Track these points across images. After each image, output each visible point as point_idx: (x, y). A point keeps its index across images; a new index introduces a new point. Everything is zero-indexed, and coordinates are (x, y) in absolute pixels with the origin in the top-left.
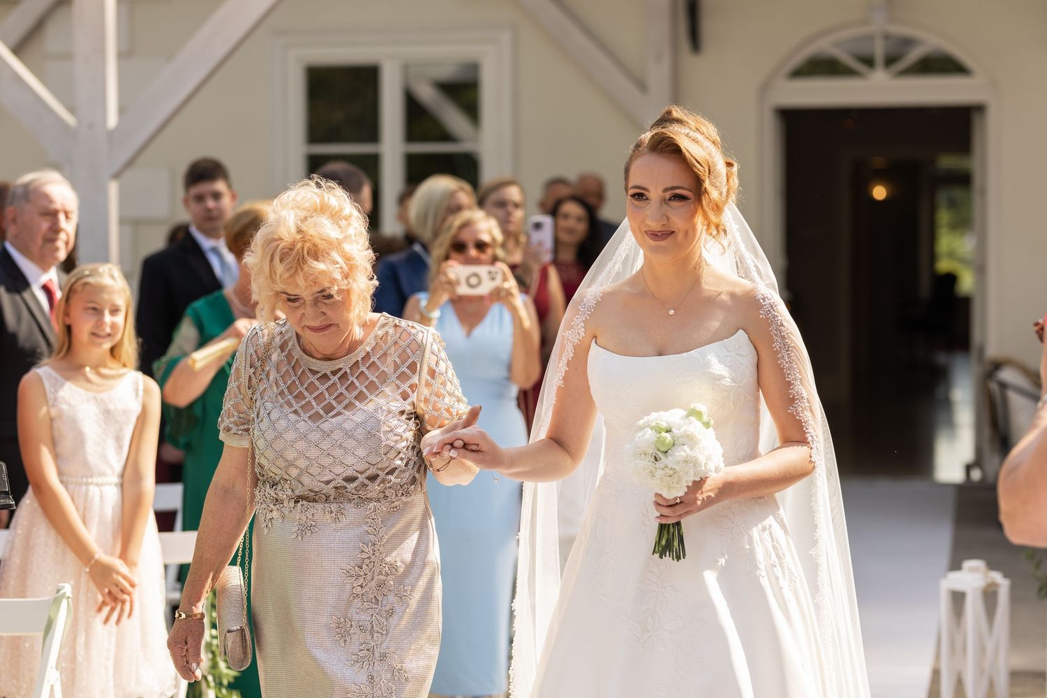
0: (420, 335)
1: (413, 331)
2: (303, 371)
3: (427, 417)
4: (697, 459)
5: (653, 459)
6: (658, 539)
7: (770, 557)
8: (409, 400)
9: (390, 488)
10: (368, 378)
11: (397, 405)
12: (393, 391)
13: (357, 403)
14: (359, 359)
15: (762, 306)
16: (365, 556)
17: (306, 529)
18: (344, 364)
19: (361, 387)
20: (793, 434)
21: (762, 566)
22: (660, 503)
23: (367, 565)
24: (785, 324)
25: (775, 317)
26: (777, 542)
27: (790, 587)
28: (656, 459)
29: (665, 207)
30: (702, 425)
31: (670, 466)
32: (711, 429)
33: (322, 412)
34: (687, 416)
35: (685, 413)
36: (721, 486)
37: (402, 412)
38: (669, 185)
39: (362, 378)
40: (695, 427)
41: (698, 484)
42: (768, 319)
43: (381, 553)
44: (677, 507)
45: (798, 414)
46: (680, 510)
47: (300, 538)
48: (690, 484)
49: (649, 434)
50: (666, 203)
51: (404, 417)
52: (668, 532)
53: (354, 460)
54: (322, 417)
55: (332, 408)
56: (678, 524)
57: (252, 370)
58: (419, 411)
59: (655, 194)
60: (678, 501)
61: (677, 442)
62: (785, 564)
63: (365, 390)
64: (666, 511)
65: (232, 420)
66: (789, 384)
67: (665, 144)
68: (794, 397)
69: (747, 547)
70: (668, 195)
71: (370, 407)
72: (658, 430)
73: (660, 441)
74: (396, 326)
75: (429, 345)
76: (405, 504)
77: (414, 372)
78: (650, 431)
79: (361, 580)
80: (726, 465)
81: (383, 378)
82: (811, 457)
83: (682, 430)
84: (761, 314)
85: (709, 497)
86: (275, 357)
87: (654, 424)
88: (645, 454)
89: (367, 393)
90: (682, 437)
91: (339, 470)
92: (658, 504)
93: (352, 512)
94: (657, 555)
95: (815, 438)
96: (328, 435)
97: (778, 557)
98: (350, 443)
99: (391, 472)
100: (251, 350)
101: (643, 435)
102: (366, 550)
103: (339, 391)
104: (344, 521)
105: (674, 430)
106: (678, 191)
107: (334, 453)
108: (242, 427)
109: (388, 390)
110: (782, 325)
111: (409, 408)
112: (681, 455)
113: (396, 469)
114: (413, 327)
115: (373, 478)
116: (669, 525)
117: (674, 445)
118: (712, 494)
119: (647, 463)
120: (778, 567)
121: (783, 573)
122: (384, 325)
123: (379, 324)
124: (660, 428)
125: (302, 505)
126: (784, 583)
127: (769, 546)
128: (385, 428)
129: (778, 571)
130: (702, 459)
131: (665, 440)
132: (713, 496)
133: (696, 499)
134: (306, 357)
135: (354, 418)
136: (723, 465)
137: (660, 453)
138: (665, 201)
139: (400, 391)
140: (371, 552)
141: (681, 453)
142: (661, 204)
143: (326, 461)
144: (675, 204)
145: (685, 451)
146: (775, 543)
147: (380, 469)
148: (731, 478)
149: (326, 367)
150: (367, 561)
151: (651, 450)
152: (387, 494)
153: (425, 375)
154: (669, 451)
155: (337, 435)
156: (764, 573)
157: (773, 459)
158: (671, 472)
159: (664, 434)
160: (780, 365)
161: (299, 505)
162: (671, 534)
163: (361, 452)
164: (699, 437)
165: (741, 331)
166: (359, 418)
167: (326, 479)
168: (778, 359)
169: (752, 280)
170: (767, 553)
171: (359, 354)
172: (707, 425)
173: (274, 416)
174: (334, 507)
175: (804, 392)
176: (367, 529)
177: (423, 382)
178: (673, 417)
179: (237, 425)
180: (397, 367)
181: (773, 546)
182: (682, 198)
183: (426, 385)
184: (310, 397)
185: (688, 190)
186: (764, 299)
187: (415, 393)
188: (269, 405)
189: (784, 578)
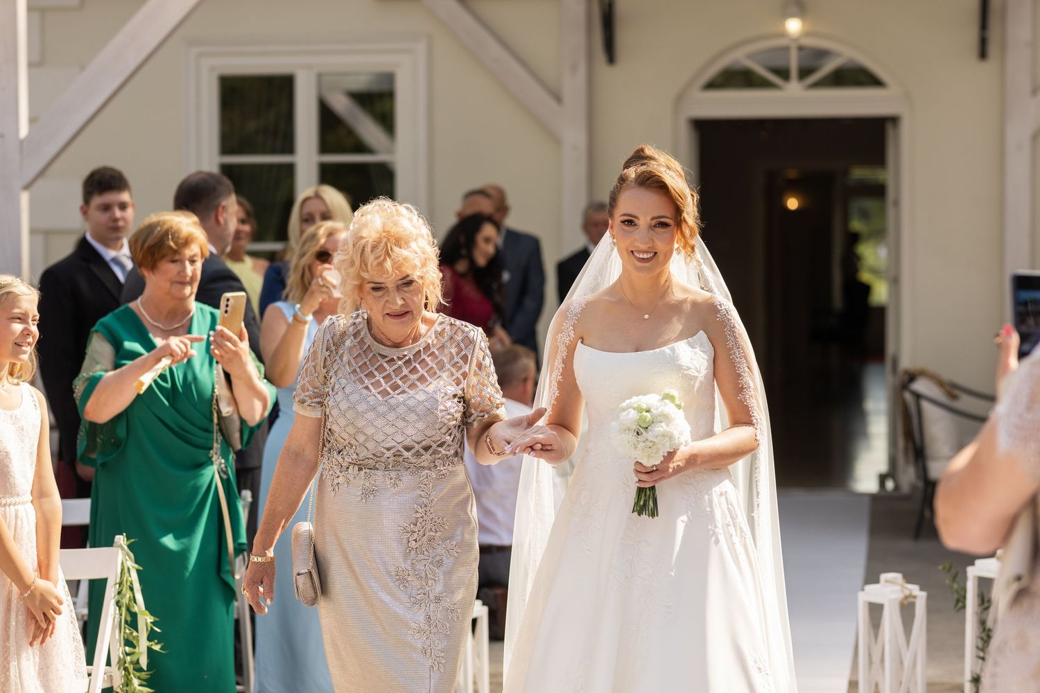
0: (472, 333)
1: (467, 329)
2: (374, 355)
3: (473, 401)
4: (672, 434)
5: (636, 434)
6: (636, 500)
7: (726, 518)
8: (461, 386)
9: (439, 459)
10: (428, 365)
11: (452, 389)
12: (448, 377)
13: (418, 384)
14: (421, 349)
15: (719, 311)
16: (419, 515)
17: (368, 493)
18: (408, 352)
19: (422, 371)
20: (741, 417)
21: (719, 525)
22: (640, 469)
23: (420, 523)
24: (736, 325)
25: (729, 320)
26: (731, 505)
27: (740, 542)
28: (638, 433)
29: (651, 232)
30: (675, 407)
31: (650, 439)
32: (681, 410)
33: (389, 389)
34: (662, 399)
35: (660, 397)
36: (687, 457)
37: (455, 396)
38: (656, 215)
39: (423, 364)
40: (670, 408)
41: (671, 455)
42: (723, 322)
43: (431, 513)
44: (654, 473)
45: (746, 400)
46: (656, 476)
47: (364, 501)
48: (666, 455)
49: (633, 414)
50: (652, 229)
51: (456, 400)
52: (645, 495)
53: (413, 432)
54: (389, 394)
55: (399, 387)
56: (653, 488)
57: (328, 353)
58: (468, 396)
59: (644, 221)
60: (655, 468)
61: (655, 420)
62: (738, 524)
63: (426, 374)
64: (644, 477)
65: (307, 394)
66: (739, 375)
67: (652, 181)
68: (742, 386)
69: (708, 509)
70: (654, 222)
71: (431, 389)
72: (640, 410)
73: (642, 419)
74: (451, 324)
75: (478, 341)
76: (451, 472)
77: (466, 363)
78: (633, 411)
79: (416, 536)
80: (694, 440)
81: (441, 366)
82: (756, 436)
83: (659, 410)
84: (718, 317)
85: (678, 466)
86: (348, 343)
87: (635, 406)
88: (629, 430)
89: (428, 377)
90: (660, 416)
91: (400, 438)
92: (637, 472)
93: (407, 478)
94: (636, 513)
95: (759, 420)
96: (394, 409)
97: (732, 517)
98: (412, 417)
99: (441, 445)
100: (328, 337)
101: (628, 414)
102: (420, 510)
103: (404, 374)
104: (401, 485)
105: (652, 410)
106: (662, 220)
107: (397, 425)
108: (315, 400)
109: (445, 375)
110: (734, 327)
111: (460, 393)
112: (660, 430)
113: (445, 442)
114: (466, 326)
115: (427, 448)
116: (646, 488)
117: (653, 422)
118: (680, 464)
119: (631, 437)
120: (732, 526)
121: (736, 531)
122: (441, 323)
123: (438, 322)
124: (641, 409)
125: (365, 473)
126: (736, 539)
127: (725, 507)
128: (441, 407)
129: (732, 529)
130: (676, 434)
131: (646, 418)
132: (681, 465)
133: (668, 467)
134: (376, 343)
135: (417, 397)
136: (690, 440)
137: (642, 429)
138: (652, 227)
139: (454, 377)
140: (424, 512)
141: (661, 428)
142: (648, 230)
143: (390, 430)
144: (659, 230)
145: (662, 427)
146: (730, 506)
147: (434, 441)
148: (695, 451)
149: (393, 353)
150: (421, 520)
151: (634, 427)
152: (437, 464)
153: (474, 367)
154: (649, 428)
155: (402, 409)
156: (721, 531)
157: (726, 437)
158: (651, 444)
159: (644, 413)
160: (732, 359)
161: (362, 473)
162: (648, 496)
163: (420, 425)
164: (673, 416)
165: (701, 332)
166: (421, 397)
167: (387, 446)
168: (731, 355)
169: (710, 290)
170: (723, 514)
171: (420, 345)
172: (679, 407)
173: (347, 390)
174: (393, 474)
175: (750, 382)
176: (421, 493)
177: (472, 372)
178: (651, 400)
179: (311, 399)
180: (452, 358)
181: (728, 508)
182: (665, 225)
183: (474, 375)
184: (379, 377)
185: (670, 218)
186: (720, 305)
187: (466, 381)
188: (343, 381)
189: (737, 535)
